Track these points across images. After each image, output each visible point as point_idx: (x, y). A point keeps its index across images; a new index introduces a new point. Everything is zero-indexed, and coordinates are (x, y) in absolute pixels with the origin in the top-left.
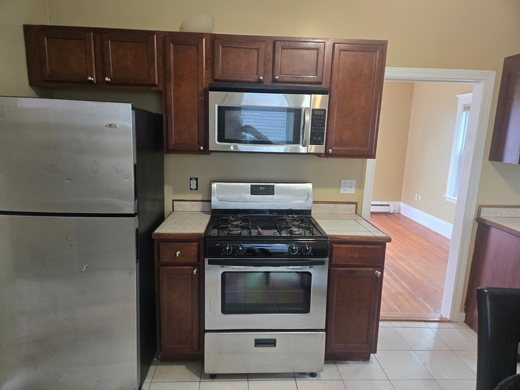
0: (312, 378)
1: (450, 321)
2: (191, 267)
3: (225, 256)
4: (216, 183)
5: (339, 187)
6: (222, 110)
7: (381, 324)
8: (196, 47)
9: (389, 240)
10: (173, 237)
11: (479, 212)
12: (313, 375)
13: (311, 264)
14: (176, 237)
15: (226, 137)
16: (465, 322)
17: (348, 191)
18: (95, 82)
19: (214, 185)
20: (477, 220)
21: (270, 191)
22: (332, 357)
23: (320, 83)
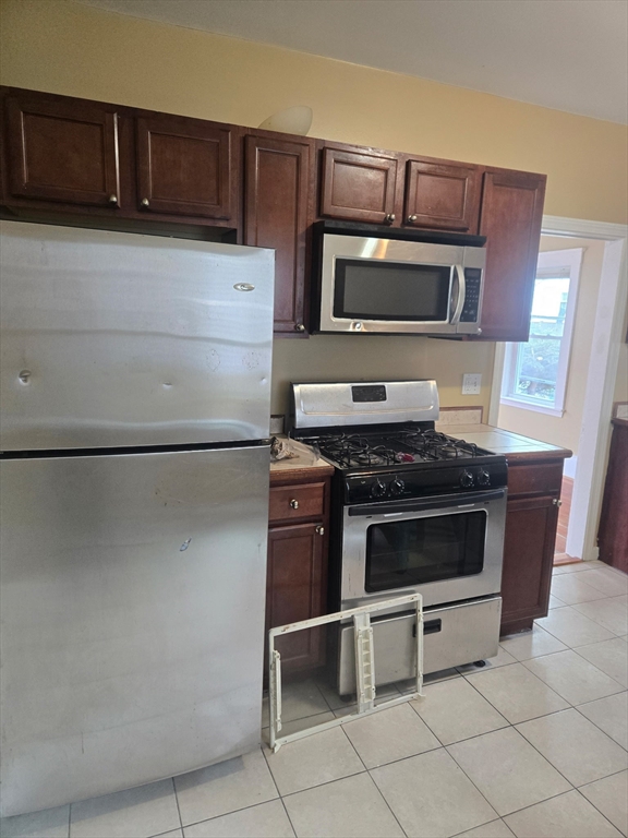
0: (482, 669)
1: (582, 561)
2: (313, 525)
3: (375, 499)
4: (300, 386)
5: (462, 385)
6: (341, 264)
7: (555, 570)
8: (294, 160)
9: (569, 454)
10: (285, 478)
11: (614, 412)
12: (480, 664)
13: (485, 500)
14: (292, 477)
15: (345, 310)
16: (600, 559)
17: (471, 391)
18: (119, 204)
19: (297, 389)
20: (612, 422)
21: (378, 394)
22: (507, 630)
23: (465, 230)
